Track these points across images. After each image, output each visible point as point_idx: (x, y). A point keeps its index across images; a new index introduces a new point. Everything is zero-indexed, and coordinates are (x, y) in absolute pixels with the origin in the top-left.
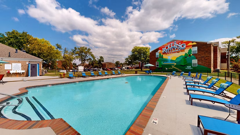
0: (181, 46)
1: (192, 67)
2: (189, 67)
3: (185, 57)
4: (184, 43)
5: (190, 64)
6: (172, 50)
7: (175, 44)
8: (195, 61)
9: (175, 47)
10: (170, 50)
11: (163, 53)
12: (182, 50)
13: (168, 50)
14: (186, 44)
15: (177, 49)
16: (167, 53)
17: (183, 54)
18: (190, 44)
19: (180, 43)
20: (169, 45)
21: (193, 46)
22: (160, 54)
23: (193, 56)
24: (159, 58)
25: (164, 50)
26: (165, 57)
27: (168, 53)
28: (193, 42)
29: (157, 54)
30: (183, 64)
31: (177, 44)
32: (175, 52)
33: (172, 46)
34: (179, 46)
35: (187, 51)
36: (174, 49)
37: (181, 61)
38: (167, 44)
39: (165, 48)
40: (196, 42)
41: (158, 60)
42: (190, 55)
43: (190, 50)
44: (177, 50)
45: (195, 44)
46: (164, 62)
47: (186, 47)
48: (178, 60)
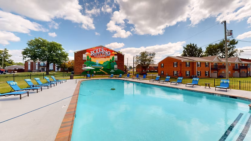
0: (107, 53)
1: (114, 70)
2: (112, 71)
3: (110, 63)
4: (109, 51)
5: (113, 68)
6: (99, 54)
7: (102, 50)
8: (116, 66)
9: (103, 53)
10: (98, 54)
11: (92, 56)
12: (108, 57)
13: (96, 54)
14: (111, 52)
15: (104, 54)
16: (95, 56)
17: (108, 59)
18: (113, 53)
19: (106, 50)
20: (97, 50)
21: (115, 55)
22: (88, 57)
23: (115, 62)
24: (87, 61)
25: (92, 53)
26: (93, 60)
27: (97, 57)
28: (115, 52)
29: (85, 56)
30: (109, 68)
31: (104, 50)
32: (102, 57)
33: (100, 51)
34: (106, 52)
35: (111, 58)
36: (102, 54)
37: (107, 65)
38: (95, 48)
39: (93, 52)
40: (117, 53)
41: (85, 62)
42: (113, 61)
43: (113, 58)
44: (104, 56)
45: (116, 53)
46: (92, 65)
47: (111, 54)
48: (105, 65)
